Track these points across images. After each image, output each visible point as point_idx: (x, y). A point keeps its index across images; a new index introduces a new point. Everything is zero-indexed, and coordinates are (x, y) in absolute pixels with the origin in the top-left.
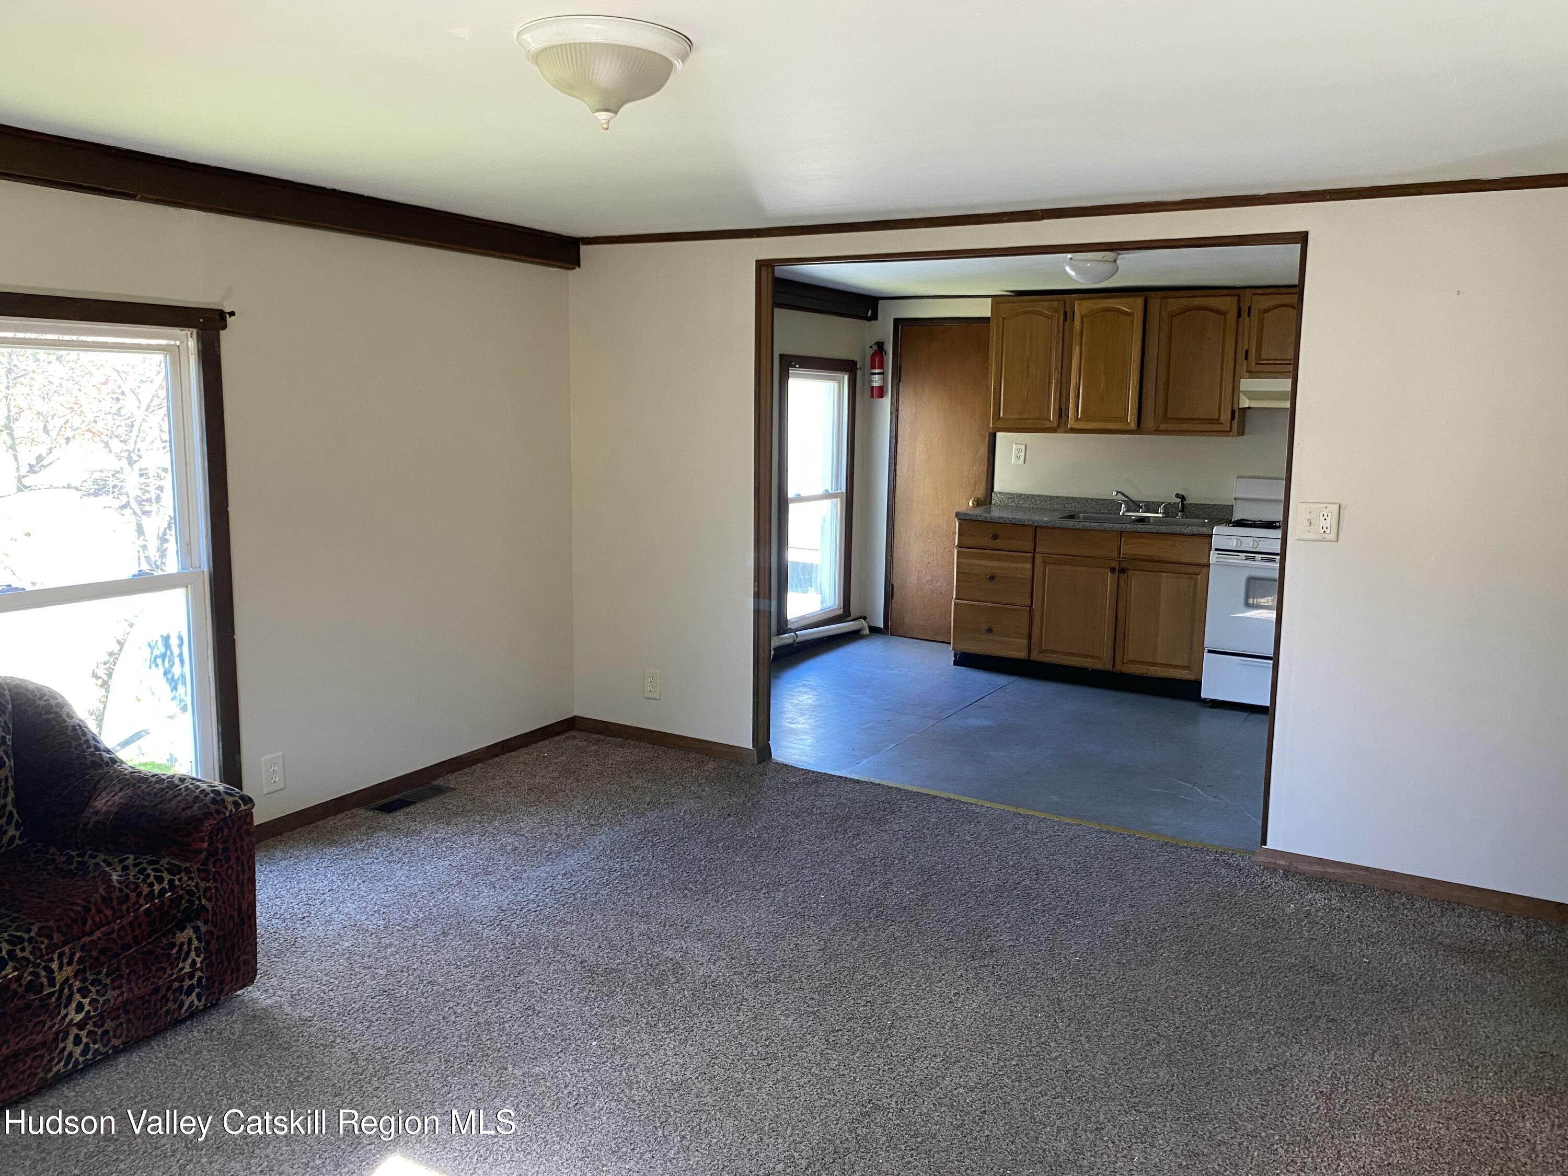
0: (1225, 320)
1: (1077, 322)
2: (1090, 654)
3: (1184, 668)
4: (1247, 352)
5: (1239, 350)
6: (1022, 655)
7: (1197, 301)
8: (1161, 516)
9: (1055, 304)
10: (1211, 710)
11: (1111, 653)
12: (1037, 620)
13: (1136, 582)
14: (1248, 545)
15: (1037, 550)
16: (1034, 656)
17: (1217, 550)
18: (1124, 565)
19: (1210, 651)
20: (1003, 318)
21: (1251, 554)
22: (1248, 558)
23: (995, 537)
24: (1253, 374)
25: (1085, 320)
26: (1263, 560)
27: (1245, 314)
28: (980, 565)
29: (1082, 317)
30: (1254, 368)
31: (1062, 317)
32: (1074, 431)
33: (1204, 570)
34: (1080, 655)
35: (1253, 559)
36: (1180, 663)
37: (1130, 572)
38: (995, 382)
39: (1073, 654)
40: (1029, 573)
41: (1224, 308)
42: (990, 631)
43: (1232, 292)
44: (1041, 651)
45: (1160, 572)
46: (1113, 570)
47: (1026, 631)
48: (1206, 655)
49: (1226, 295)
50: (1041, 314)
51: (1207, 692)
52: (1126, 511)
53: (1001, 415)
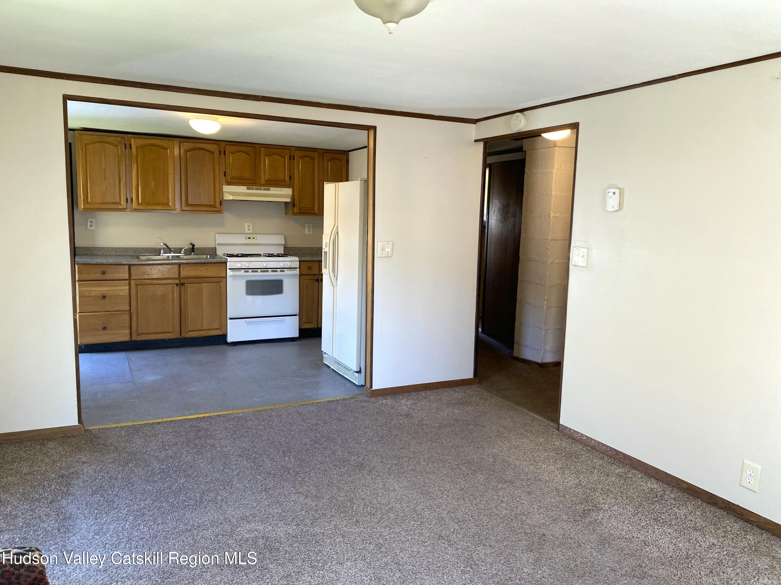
0: (214, 156)
1: (134, 150)
2: (167, 331)
3: (217, 329)
4: (225, 172)
5: (221, 171)
6: (127, 338)
7: (198, 145)
8: (183, 255)
9: (119, 139)
10: (233, 347)
11: (179, 329)
12: (134, 318)
13: (191, 289)
14: (246, 265)
15: (132, 278)
16: (134, 338)
17: (230, 269)
18: (182, 281)
19: (230, 319)
20: (85, 144)
21: (246, 270)
22: (245, 272)
23: (104, 273)
24: (229, 184)
25: (139, 149)
26: (252, 271)
27: (222, 154)
28: (94, 291)
29: (137, 148)
30: (229, 180)
31: (124, 147)
32: (136, 210)
33: (224, 279)
34: (162, 333)
35: (248, 272)
36: (215, 327)
37: (186, 285)
38: (83, 181)
39: (157, 333)
40: (127, 291)
41: (212, 150)
42: (105, 328)
43: (216, 142)
44: (139, 334)
45: (201, 283)
46: (177, 285)
47: (128, 325)
48: (229, 321)
49: (213, 144)
50: (109, 143)
51: (230, 339)
52: (164, 254)
53: (89, 201)
